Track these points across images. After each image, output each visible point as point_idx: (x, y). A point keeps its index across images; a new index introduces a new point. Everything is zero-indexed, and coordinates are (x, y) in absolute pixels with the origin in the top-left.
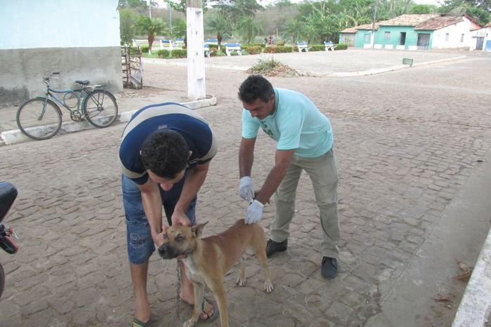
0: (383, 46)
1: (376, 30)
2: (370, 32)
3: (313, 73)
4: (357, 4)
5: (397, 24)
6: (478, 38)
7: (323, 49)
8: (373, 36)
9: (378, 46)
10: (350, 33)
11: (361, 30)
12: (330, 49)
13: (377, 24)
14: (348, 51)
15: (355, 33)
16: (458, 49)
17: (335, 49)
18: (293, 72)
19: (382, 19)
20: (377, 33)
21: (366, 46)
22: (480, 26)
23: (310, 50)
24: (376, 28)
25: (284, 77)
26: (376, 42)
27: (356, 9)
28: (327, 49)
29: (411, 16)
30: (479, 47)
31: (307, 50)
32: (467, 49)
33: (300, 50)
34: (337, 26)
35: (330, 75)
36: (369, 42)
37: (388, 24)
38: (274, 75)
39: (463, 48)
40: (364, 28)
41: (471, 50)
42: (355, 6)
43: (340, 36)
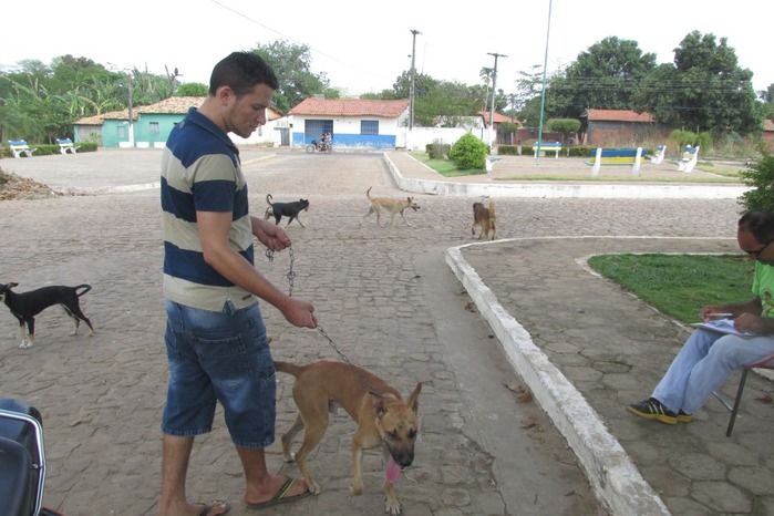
0: (152, 145)
1: (135, 121)
2: (126, 123)
3: (80, 189)
4: (94, 79)
5: (166, 110)
6: (281, 129)
7: (57, 151)
8: (131, 129)
9: (143, 145)
10: (93, 125)
11: (110, 120)
12: (69, 151)
13: (135, 111)
14: (100, 152)
15: (101, 125)
16: (257, 145)
17: (77, 151)
18: (43, 190)
19: (141, 104)
20: (136, 124)
21: (123, 144)
22: (279, 113)
23: (35, 154)
24: (134, 116)
25: (31, 198)
26: (137, 139)
27: (94, 87)
28: (63, 151)
29: (184, 99)
30: (285, 142)
31: (29, 153)
32: (270, 145)
33: (17, 154)
34: (66, 114)
35: (110, 191)
36: (127, 139)
37: (151, 111)
38: (11, 197)
39: (265, 144)
40: (115, 117)
41: (276, 145)
42: (91, 82)
43: (76, 130)
